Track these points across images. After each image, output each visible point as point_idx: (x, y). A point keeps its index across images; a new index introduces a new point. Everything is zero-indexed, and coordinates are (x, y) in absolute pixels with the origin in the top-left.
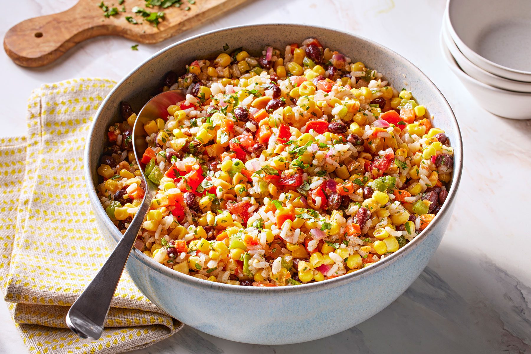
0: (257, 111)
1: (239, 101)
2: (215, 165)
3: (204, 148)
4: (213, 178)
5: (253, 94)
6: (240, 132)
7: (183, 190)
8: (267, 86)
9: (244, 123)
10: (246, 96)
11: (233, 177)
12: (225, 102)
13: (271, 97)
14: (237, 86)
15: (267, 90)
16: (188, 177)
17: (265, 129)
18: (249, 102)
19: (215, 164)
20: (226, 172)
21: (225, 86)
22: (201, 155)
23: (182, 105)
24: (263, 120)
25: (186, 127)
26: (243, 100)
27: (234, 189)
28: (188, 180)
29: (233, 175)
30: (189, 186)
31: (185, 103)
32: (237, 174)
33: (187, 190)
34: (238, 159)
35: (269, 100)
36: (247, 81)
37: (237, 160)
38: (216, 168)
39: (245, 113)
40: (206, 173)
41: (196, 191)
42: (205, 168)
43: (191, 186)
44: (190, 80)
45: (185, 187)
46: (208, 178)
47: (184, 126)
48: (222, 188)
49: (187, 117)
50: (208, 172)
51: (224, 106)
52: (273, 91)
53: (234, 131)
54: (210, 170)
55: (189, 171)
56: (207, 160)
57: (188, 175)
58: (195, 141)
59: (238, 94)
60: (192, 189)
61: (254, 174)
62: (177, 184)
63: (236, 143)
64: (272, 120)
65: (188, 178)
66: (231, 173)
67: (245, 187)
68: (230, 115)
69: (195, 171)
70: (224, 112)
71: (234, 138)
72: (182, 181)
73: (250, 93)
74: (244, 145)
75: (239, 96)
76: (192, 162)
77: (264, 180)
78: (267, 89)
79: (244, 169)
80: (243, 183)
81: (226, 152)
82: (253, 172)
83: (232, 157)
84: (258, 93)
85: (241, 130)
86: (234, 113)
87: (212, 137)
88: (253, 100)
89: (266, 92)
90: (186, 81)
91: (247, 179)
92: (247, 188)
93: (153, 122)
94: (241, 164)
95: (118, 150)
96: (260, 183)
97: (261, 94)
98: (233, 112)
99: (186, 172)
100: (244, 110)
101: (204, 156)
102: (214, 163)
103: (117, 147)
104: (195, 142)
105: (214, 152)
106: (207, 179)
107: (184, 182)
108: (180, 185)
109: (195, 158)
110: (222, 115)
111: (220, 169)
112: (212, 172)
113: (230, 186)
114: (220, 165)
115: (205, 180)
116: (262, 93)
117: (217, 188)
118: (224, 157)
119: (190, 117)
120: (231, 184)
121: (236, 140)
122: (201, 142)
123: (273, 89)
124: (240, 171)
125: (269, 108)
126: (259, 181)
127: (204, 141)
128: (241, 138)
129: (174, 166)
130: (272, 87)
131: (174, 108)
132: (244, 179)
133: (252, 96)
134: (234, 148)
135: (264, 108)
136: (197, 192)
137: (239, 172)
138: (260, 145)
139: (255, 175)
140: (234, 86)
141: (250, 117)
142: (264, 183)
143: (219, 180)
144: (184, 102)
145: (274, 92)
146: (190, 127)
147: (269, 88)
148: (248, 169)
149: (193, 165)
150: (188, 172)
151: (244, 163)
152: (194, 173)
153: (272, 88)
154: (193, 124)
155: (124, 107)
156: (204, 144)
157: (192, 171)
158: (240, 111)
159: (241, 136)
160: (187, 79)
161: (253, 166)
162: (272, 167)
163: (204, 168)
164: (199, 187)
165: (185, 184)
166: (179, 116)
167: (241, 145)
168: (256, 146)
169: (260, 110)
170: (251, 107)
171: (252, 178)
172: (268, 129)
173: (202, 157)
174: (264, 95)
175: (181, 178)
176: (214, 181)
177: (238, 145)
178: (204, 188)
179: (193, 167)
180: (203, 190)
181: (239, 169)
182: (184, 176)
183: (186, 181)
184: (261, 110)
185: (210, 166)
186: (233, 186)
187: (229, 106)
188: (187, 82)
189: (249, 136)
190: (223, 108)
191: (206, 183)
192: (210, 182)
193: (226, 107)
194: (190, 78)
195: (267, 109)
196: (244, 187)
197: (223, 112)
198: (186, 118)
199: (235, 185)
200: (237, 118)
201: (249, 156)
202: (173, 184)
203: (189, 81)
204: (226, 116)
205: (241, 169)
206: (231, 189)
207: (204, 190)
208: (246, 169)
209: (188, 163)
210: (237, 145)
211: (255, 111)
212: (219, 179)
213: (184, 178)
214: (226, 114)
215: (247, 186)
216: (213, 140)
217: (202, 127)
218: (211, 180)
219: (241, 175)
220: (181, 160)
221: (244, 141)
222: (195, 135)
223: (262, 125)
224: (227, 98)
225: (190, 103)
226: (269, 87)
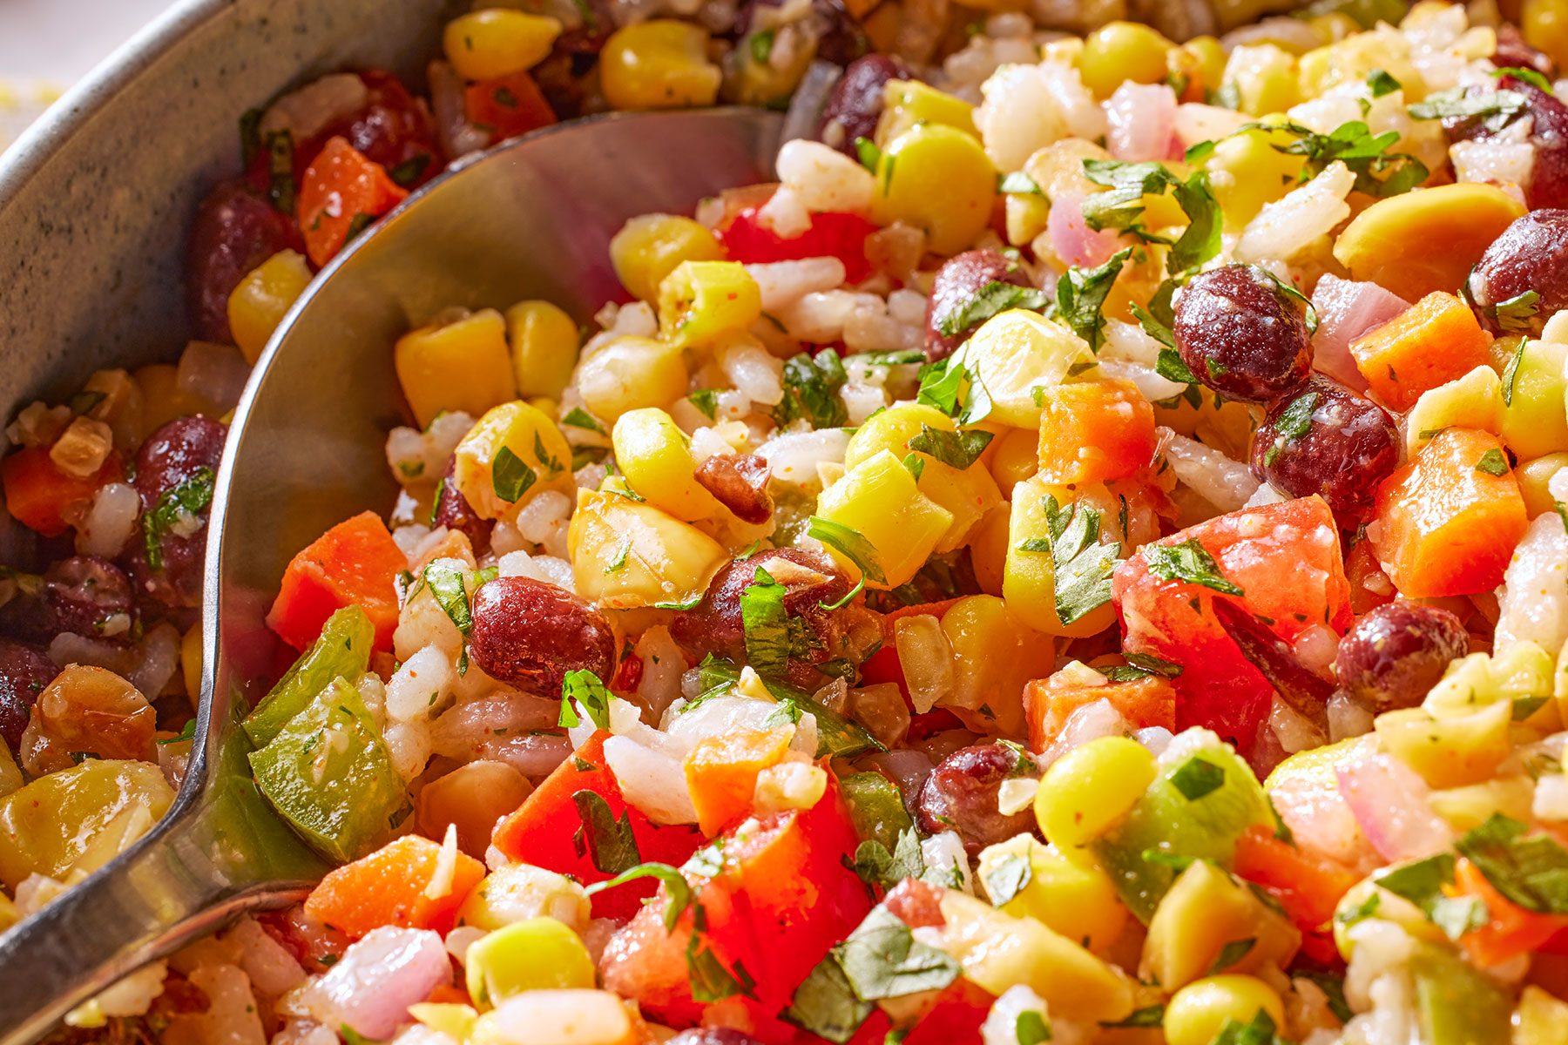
0: (1384, 316)
1: (1222, 217)
2: (974, 783)
3: (876, 621)
4: (956, 906)
5: (1351, 164)
6: (1216, 495)
7: (662, 1002)
8: (1472, 106)
9: (1255, 412)
10: (1287, 179)
11: (1151, 907)
12: (1096, 224)
13: (1512, 196)
14: (1207, 97)
15: (1471, 137)
16: (713, 871)
17: (1468, 472)
18: (1313, 234)
19: (976, 772)
20: (1085, 854)
21: (1102, 90)
22: (840, 685)
23: (740, 222)
24: (1453, 384)
25: (744, 409)
26: (1256, 210)
27: (1158, 1024)
28: (718, 906)
29: (1157, 884)
30: (725, 963)
31: (769, 210)
32: (1198, 875)
33: (700, 997)
34: (1212, 736)
35: (1493, 225)
36: (1295, 69)
37: (1199, 741)
38: (991, 808)
39: (1270, 321)
40: (892, 844)
41: (785, 1017)
42: (878, 799)
43: (737, 965)
44: (798, 46)
45: (680, 970)
46: (907, 904)
47: (722, 398)
48: (1039, 1006)
49: (765, 328)
50: (908, 840)
51: (1083, 261)
52: (1528, 149)
53: (1168, 487)
54: (928, 829)
55: (727, 826)
56: (896, 733)
57: (712, 852)
58: (799, 557)
59: (1212, 164)
60: (746, 986)
61: (1366, 889)
62: (605, 941)
63: (1184, 585)
64: (1531, 390)
65: (718, 881)
66: (1134, 862)
67: (1275, 1010)
68: (1131, 336)
69: (785, 823)
70: (1086, 307)
71: (1161, 542)
72: (655, 913)
73: (1321, 154)
74: (1259, 602)
75: (1218, 175)
76: (756, 739)
77: (1472, 953)
78: (1471, 128)
79: (1263, 831)
80: (1253, 971)
81: (1086, 662)
82: (1354, 868)
83: (1139, 718)
84: (1394, 158)
85: (1234, 475)
86: (1169, 325)
87: (954, 526)
88: (1346, 211)
89: (1459, 151)
90: (762, 50)
91: (1292, 937)
92: (1290, 1021)
93: (488, 322)
94: (1243, 785)
95: (104, 601)
96: (1425, 988)
97: (1420, 168)
98: (1160, 313)
99: (694, 828)
100: (1258, 292)
101: (864, 697)
102: (962, 761)
103: (99, 570)
104: (795, 567)
105: (957, 668)
106: (896, 909)
107: (676, 921)
108: (635, 947)
109: (786, 704)
110: (1061, 335)
111: (1027, 822)
112: (944, 849)
113: (1124, 996)
114: (1027, 783)
115: (879, 917)
116: (1433, 163)
117: (999, 1008)
118: (1066, 710)
119: (796, 333)
120: (1132, 972)
121: (1188, 558)
122: (850, 566)
123: (1534, 132)
124: (1227, 845)
125: (1503, 285)
126: (1413, 970)
127: (882, 560)
128: (1233, 539)
129: (584, 768)
130: (1522, 112)
131: (665, 237)
132: (1261, 930)
133: (1338, 175)
134: (1163, 624)
135: (1458, 285)
136: (799, 1024)
137: (1222, 864)
138: (1406, 619)
139: (1375, 900)
140: (1182, 99)
141: (1317, 363)
142: (1465, 984)
143: (1018, 926)
144: (765, 199)
145: (1542, 154)
146: (774, 419)
147: (1492, 124)
148: (1304, 833)
149: (770, 765)
150: (720, 833)
151: (1262, 776)
152: (777, 834)
153: (1522, 125)
154: (803, 398)
155: (227, 214)
156: (875, 585)
157: (750, 824)
158: (1224, 303)
159: (1228, 522)
160: (770, 35)
161: (1360, 810)
162: (1553, 836)
163: (863, 802)
164: (818, 980)
165: (682, 939)
166: (699, 303)
167: (1228, 609)
168: (1373, 630)
169: (1414, 300)
170: (1326, 278)
171: (1343, 934)
172: (1497, 468)
173: (850, 699)
174: (1449, 174)
175: (648, 886)
176: (969, 932)
177: (1207, 608)
178: (867, 993)
179: (763, 777)
180: (850, 1016)
181: (1214, 826)
182: (678, 862)
183: (692, 915)
184: (1426, 303)
185: (931, 787)
186: (1147, 998)
187: (1128, 265)
188: (765, 62)
189: (1307, 524)
190: (1079, 277)
191: (896, 950)
192: (923, 935)
193: (1103, 268)
194: (795, 24)
195: (1480, 299)
196: (1263, 1017)
197: (1069, 308)
198: (758, 336)
199: (1168, 982)
200: (1199, 370)
201: (1300, 711)
202: (573, 939)
203: (782, 50)
204: (1094, 346)
205: (1234, 836)
206: (1129, 1022)
207: (862, 1013)
208: (1286, 837)
209: (714, 743)
210: (1195, 604)
211: (1367, 309)
212: (1017, 915)
213: (672, 886)
214: (1093, 332)
215: (1288, 998)
216: (965, 554)
217: (868, 434)
218: (939, 922)
219: (1239, 895)
220: (654, 719)
221: (1256, 569)
222: (800, 498)
223: (1431, 436)
224: (1125, 188)
225: (816, 217)
226: (1494, 112)
